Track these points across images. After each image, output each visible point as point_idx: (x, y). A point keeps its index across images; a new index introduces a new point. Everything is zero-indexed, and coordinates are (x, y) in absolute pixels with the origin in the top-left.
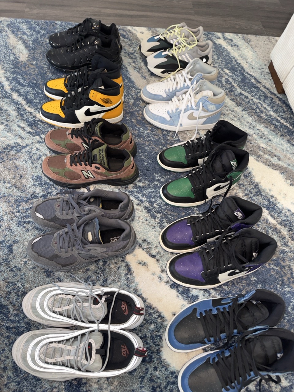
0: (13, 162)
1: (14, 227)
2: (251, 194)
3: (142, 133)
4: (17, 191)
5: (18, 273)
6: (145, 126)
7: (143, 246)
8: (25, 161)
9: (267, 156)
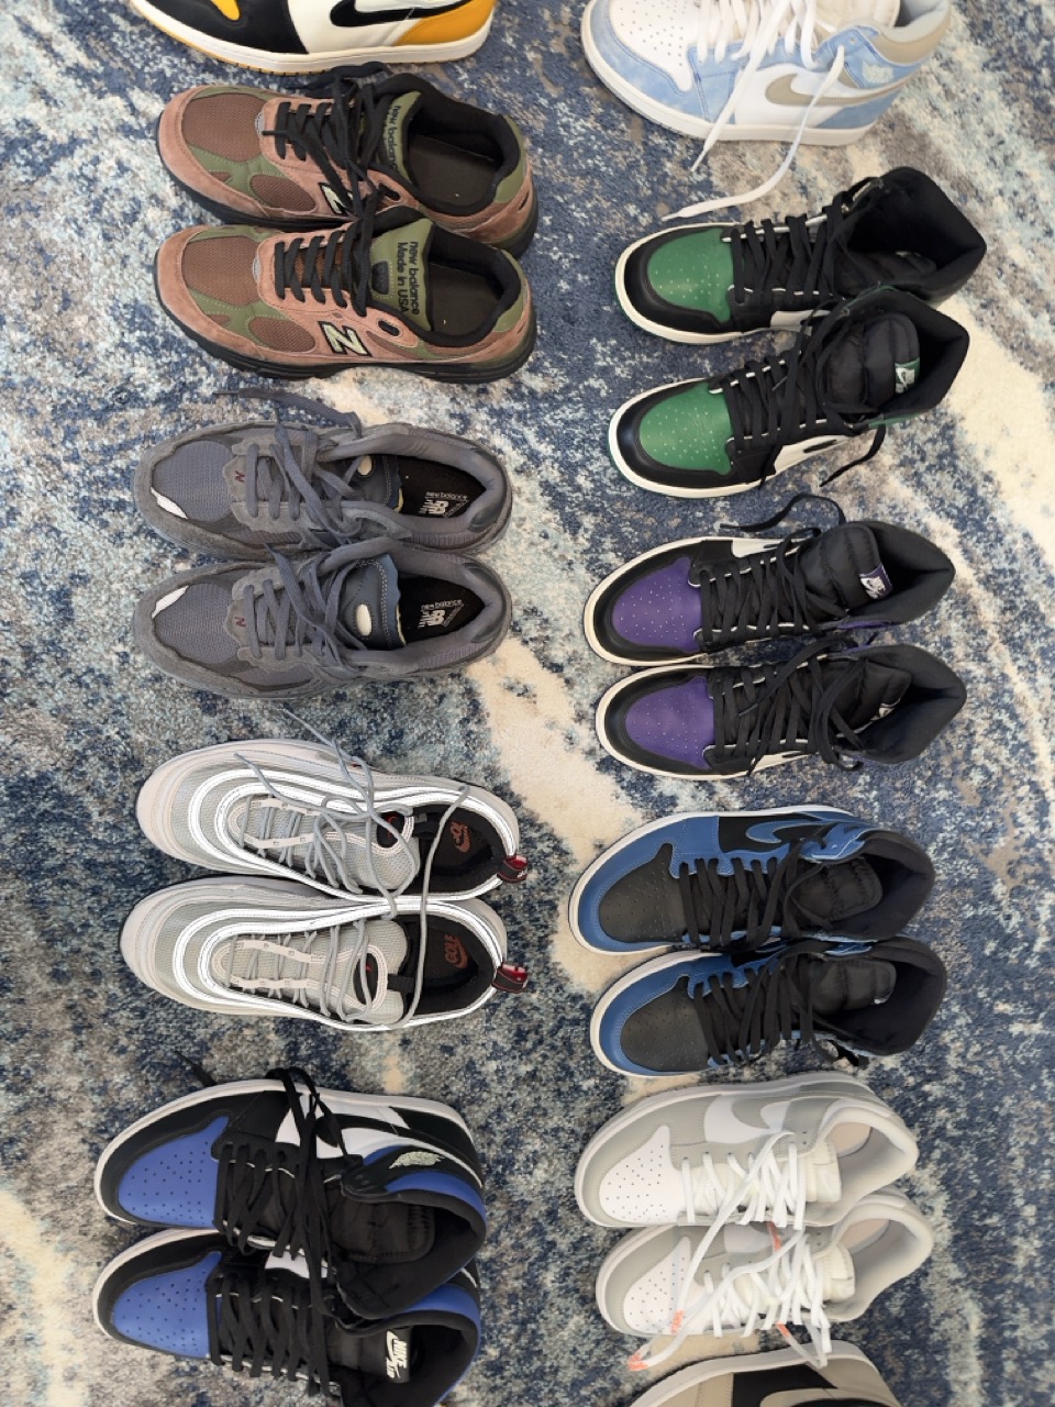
0: (25, 225)
1: (66, 521)
2: (923, 460)
3: (562, 131)
4: (60, 370)
5: (103, 695)
6: (578, 94)
7: (524, 628)
8: (75, 221)
9: (1016, 307)
